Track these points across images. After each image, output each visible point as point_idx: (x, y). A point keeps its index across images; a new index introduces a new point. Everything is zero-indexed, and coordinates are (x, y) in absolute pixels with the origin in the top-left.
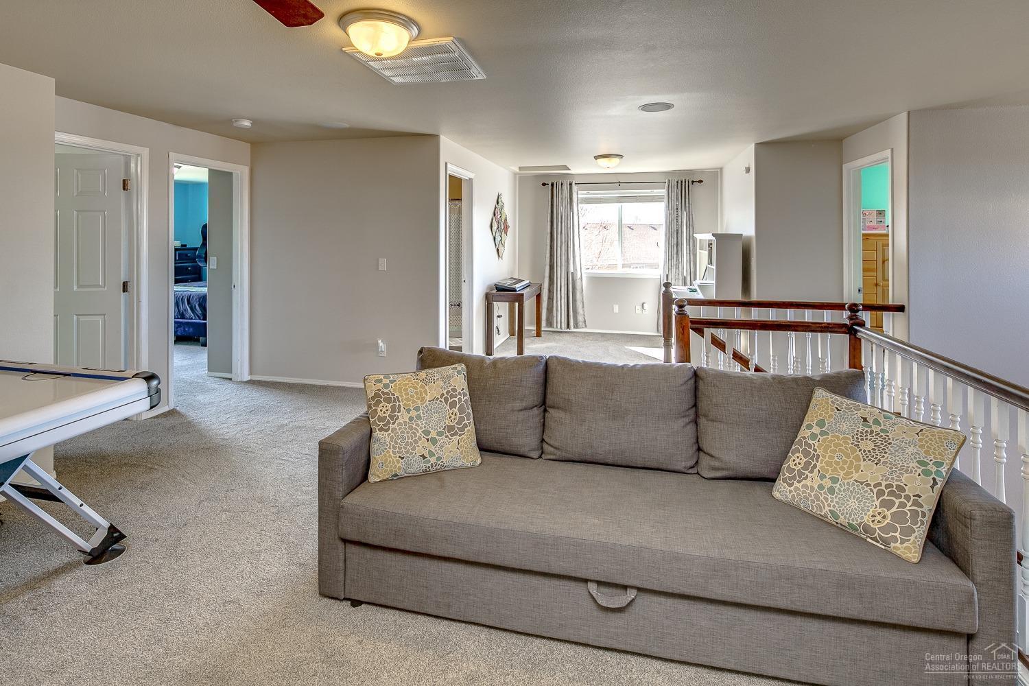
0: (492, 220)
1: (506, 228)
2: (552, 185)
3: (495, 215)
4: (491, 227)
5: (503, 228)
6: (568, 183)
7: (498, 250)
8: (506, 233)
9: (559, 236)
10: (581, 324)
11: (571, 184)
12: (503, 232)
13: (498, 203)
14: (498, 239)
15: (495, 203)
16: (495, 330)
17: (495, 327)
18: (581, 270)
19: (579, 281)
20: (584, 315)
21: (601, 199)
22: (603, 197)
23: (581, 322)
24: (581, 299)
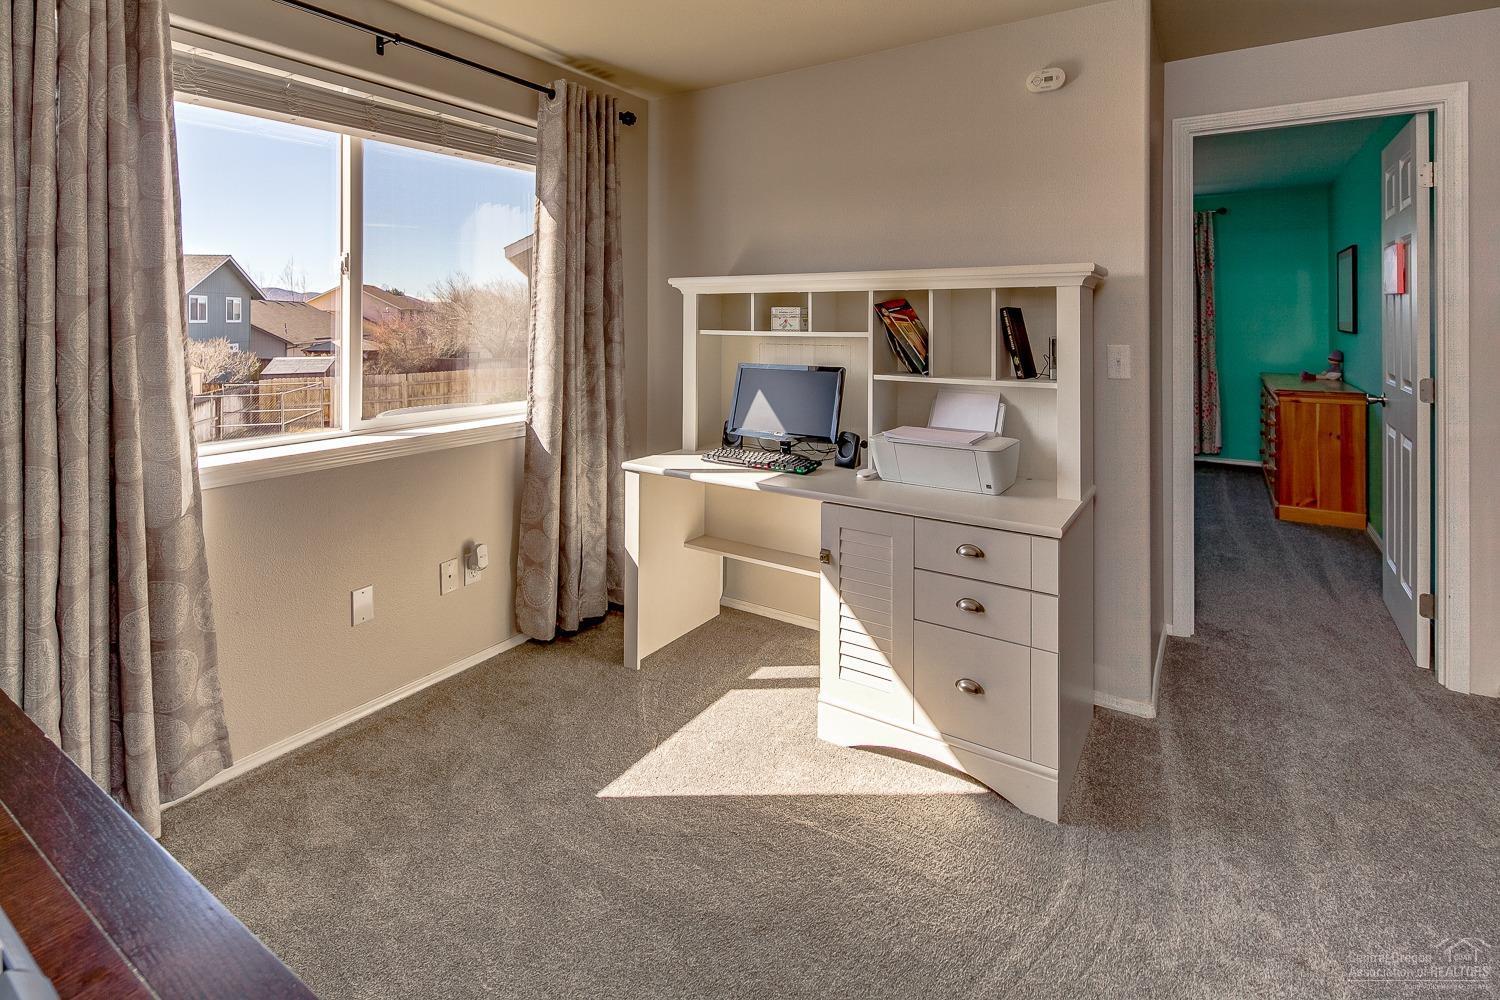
18: (193, 460)
19: (187, 523)
20: (217, 705)
21: (283, 91)
22: (295, 85)
23: (200, 750)
24: (198, 619)
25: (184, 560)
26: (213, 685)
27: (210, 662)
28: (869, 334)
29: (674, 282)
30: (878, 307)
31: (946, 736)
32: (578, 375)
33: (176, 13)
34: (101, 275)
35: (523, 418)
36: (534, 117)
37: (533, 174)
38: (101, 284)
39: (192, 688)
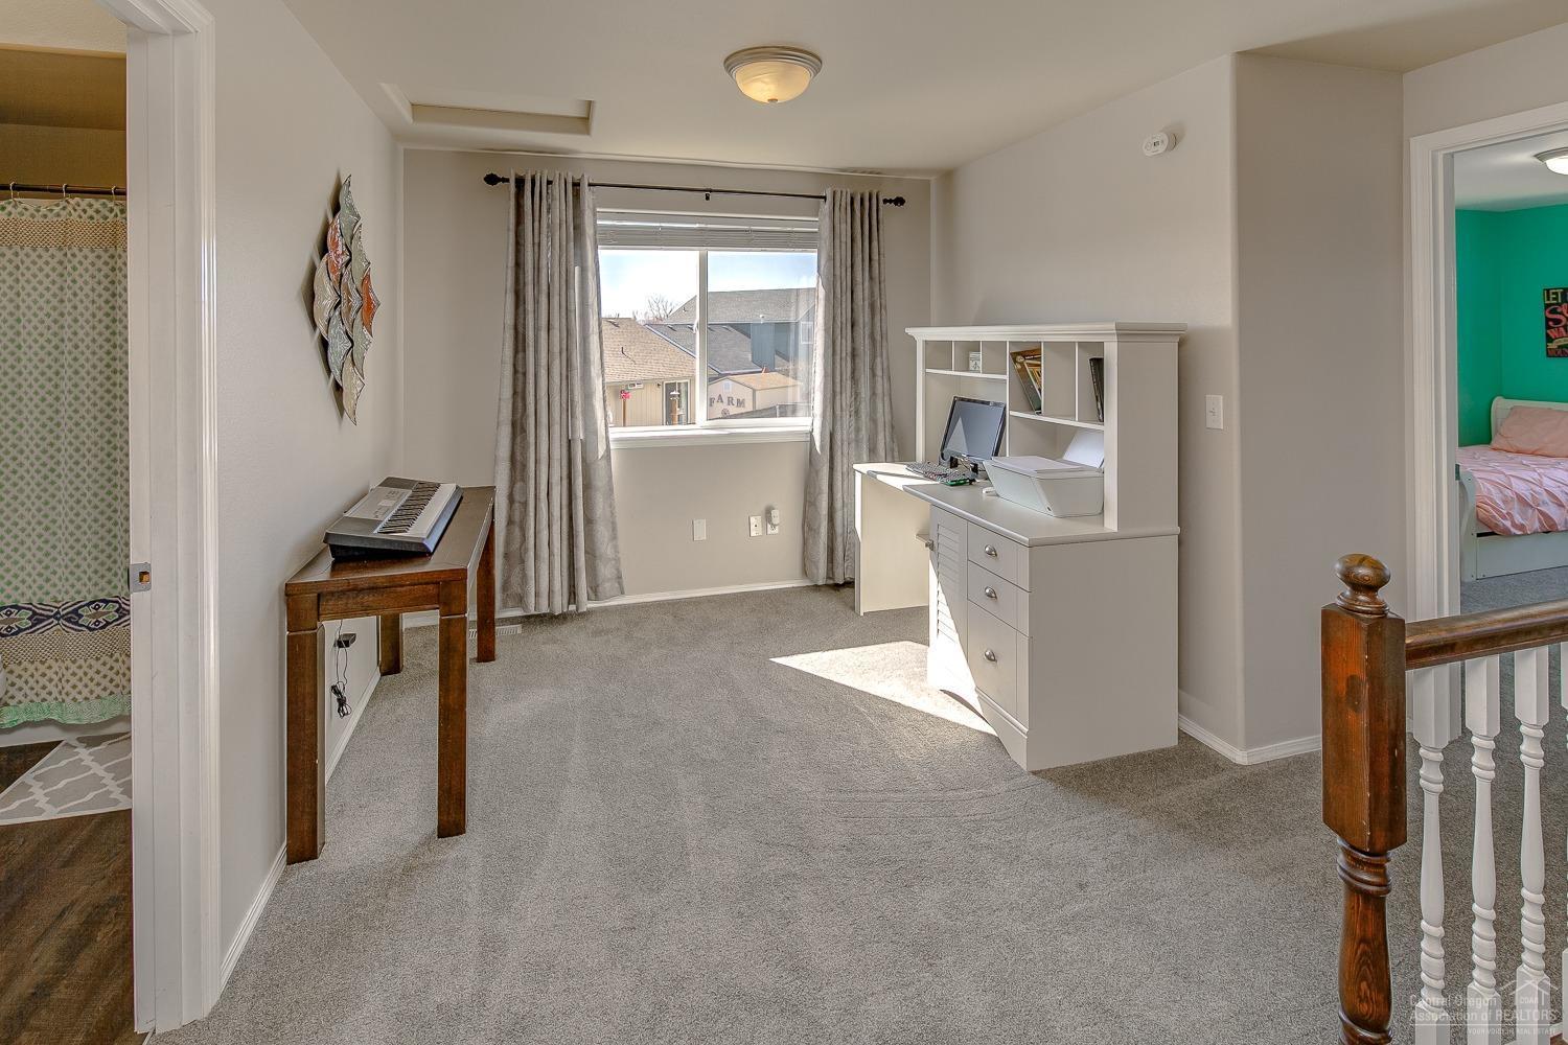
0: (313, 270)
1: (369, 308)
2: (520, 182)
3: (323, 249)
4: (310, 297)
5: (356, 304)
6: (570, 181)
7: (338, 388)
8: (367, 324)
9: (543, 334)
10: (607, 587)
11: (576, 185)
12: (358, 321)
13: (336, 208)
14: (338, 346)
15: (325, 206)
16: (329, 701)
17: (327, 689)
18: (607, 432)
19: (602, 463)
20: (617, 560)
21: (656, 233)
22: (662, 228)
23: (609, 580)
24: (609, 514)
25: (599, 482)
26: (615, 547)
27: (614, 537)
28: (1006, 377)
29: (910, 331)
30: (1014, 356)
31: (977, 689)
32: (846, 399)
33: (600, 207)
34: (565, 342)
35: (809, 429)
36: (817, 216)
37: (816, 255)
38: (564, 347)
39: (605, 547)
